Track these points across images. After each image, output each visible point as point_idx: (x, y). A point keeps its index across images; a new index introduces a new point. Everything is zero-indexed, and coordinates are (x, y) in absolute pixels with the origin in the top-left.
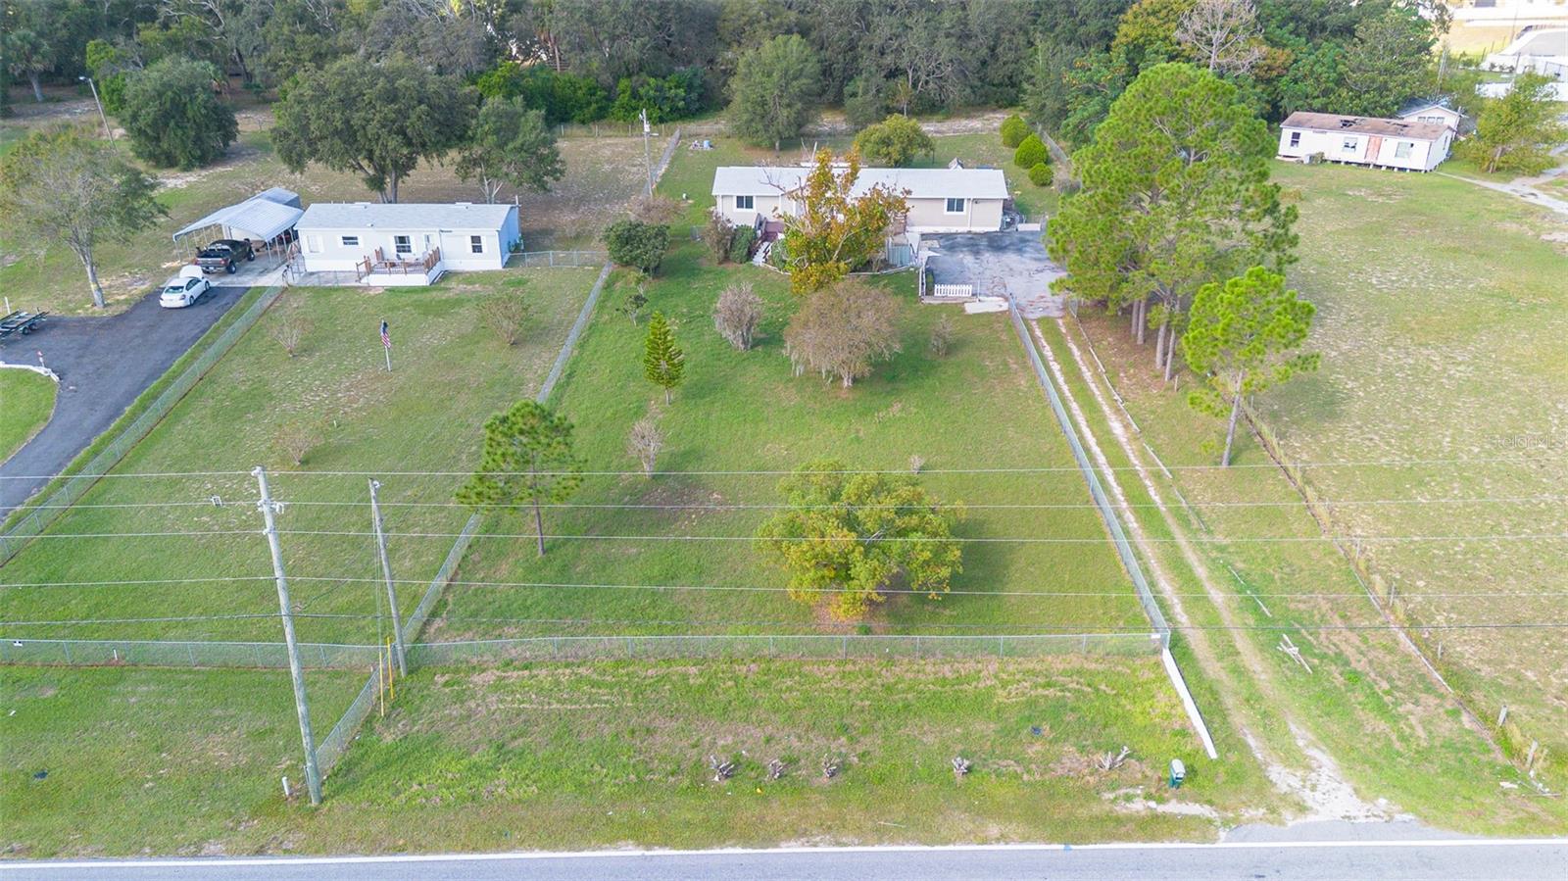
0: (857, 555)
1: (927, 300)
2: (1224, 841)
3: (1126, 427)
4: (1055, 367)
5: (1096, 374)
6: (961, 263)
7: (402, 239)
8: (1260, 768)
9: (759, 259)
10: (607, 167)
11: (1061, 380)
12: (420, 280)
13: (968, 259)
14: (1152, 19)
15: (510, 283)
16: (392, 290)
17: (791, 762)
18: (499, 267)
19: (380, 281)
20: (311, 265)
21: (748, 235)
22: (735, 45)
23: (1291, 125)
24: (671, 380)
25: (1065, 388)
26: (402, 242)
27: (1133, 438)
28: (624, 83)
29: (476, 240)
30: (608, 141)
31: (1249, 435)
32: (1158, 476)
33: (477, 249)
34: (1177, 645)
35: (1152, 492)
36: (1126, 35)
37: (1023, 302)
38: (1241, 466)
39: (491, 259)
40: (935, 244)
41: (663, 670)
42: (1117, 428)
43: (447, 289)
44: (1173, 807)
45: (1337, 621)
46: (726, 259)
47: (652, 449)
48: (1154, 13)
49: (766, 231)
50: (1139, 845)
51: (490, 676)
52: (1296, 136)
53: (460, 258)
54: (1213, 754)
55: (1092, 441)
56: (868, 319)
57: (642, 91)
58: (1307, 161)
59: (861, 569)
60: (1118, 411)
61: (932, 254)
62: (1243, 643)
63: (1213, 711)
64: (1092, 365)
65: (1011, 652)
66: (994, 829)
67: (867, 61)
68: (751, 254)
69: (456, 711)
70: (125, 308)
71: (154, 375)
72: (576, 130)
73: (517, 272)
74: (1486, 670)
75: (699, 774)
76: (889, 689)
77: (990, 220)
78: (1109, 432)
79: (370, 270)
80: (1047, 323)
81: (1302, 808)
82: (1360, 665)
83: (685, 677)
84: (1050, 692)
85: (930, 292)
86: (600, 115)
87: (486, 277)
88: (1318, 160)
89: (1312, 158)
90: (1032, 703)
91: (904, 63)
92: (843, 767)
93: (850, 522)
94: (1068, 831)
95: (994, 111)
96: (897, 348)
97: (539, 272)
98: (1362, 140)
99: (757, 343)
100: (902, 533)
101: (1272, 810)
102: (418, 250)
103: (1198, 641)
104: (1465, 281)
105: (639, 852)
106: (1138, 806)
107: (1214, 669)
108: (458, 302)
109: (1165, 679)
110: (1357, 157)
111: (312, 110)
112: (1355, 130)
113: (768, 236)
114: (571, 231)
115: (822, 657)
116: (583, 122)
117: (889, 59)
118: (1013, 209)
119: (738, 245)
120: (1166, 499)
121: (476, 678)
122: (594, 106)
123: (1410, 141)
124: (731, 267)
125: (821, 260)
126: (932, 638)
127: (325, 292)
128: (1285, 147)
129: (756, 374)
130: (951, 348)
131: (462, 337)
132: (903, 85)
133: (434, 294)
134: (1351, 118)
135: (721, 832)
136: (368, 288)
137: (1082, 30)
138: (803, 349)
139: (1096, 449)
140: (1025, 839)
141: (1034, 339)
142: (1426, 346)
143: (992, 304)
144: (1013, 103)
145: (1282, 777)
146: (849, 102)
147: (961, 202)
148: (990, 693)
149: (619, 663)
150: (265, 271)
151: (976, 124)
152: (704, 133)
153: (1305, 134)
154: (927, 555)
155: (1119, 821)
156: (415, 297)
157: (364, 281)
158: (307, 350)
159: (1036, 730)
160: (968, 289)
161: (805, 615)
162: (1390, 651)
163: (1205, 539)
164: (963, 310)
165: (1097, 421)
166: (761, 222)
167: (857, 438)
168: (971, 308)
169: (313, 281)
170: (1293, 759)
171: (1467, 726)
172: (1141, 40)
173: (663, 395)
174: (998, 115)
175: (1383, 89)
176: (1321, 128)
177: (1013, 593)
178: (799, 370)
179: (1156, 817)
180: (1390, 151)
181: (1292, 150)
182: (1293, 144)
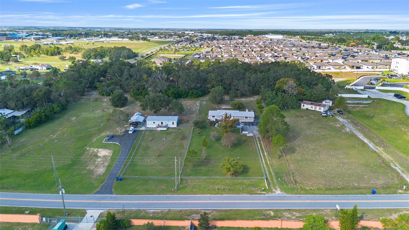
0: (231, 168)
1: (241, 134)
2: (266, 195)
3: (267, 154)
4: (259, 145)
5: (264, 146)
6: (247, 127)
8: (272, 190)
9: (216, 126)
10: (189, 107)
11: (259, 147)
12: (165, 129)
13: (248, 127)
14: (281, 84)
15: (178, 129)
16: (161, 130)
17: (224, 189)
18: (176, 127)
19: (159, 129)
20: (148, 126)
21: (214, 122)
22: (209, 84)
23: (303, 103)
24: (205, 146)
25: (260, 148)
26: (162, 123)
27: (267, 155)
28: (191, 91)
29: (173, 123)
30: (188, 102)
31: (282, 155)
32: (269, 160)
33: (173, 124)
34: (267, 179)
35: (268, 162)
36: (277, 86)
37: (255, 134)
38: (280, 159)
39: (175, 126)
40: (243, 124)
41: (209, 180)
42: (266, 154)
43: (169, 131)
44: (262, 192)
45: (285, 177)
46: (211, 126)
47: (205, 155)
48: (282, 82)
49: (217, 121)
50: (258, 195)
51: (190, 181)
52: (304, 105)
53: (171, 125)
54: (268, 188)
55: (262, 155)
56: (232, 138)
57: (194, 93)
59: (231, 169)
60: (266, 151)
61: (243, 126)
62: (274, 179)
63: (269, 185)
64: (264, 145)
65: (248, 179)
66: (244, 194)
67: (233, 87)
68: (215, 125)
69: (187, 184)
70: (123, 133)
71: (133, 144)
72: (183, 99)
73: (179, 128)
74: (300, 181)
75: (215, 190)
76: (234, 183)
77: (252, 120)
78: (264, 154)
79: (158, 128)
80: (259, 138)
81: (275, 192)
82: (286, 181)
83: (212, 181)
84: (252, 183)
85: (242, 132)
86: (186, 97)
87: (174, 128)
88: (307, 109)
89: (306, 109)
90: (250, 184)
91: (239, 88)
92: (230, 189)
93: (230, 164)
94: (251, 194)
95: (255, 96)
96: (236, 142)
97: (182, 127)
98: (314, 106)
99: (217, 140)
100: (236, 165)
101: (272, 193)
102: (164, 124)
103: (269, 178)
104: (320, 133)
106: (259, 192)
107: (270, 181)
108: (171, 133)
109: (265, 182)
110: (313, 109)
111: (148, 103)
112: (313, 105)
113: (217, 122)
114: (186, 120)
115: (227, 179)
116: (183, 98)
117: (236, 88)
118: (256, 117)
119: (213, 123)
120: (270, 163)
121: (188, 181)
122: (185, 95)
123: (321, 107)
124: (211, 127)
125: (226, 128)
126: (240, 177)
127: (151, 131)
128: (302, 107)
129: (217, 145)
130: (244, 142)
131: (173, 138)
132: (239, 92)
133: (167, 131)
134: (312, 102)
136: (157, 130)
137: (270, 83)
138: (224, 141)
139: (262, 156)
141: (256, 141)
142: (309, 143)
143: (251, 135)
144: (259, 94)
145: (274, 190)
146: (229, 94)
147: (247, 117)
148: (245, 183)
149: (204, 180)
150: (141, 127)
151: (252, 99)
152: (205, 100)
153: (305, 105)
154: (239, 168)
155: (257, 193)
156: (165, 132)
157: (157, 129)
158: (152, 140)
159: (250, 186)
160: (247, 132)
161: (225, 175)
162: (290, 180)
163: (273, 167)
164: (246, 135)
165: (263, 153)
166: (216, 120)
167: (231, 154)
168: (248, 135)
169: (148, 129)
170: (276, 189)
171: (295, 186)
173: (205, 148)
174: (256, 97)
175: (318, 97)
176: (307, 104)
177: (249, 173)
178: (223, 145)
179: (260, 193)
180: (318, 109)
181: (303, 107)
182: (303, 106)
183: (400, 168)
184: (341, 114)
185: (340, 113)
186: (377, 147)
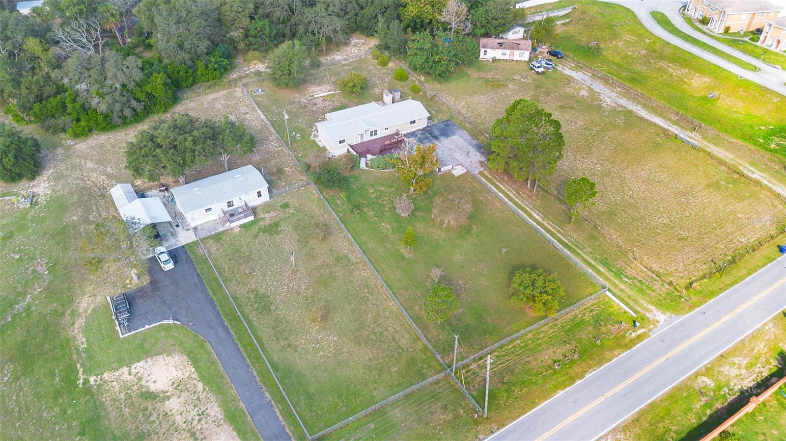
1: (439, 173)
2: (652, 336)
5: (514, 195)
7: (229, 202)
8: (645, 315)
9: (362, 165)
12: (250, 217)
16: (243, 227)
18: (270, 199)
20: (195, 225)
23: (483, 47)
26: (230, 204)
27: (544, 220)
32: (559, 232)
35: (562, 238)
37: (469, 166)
42: (536, 216)
44: (639, 332)
45: (628, 267)
46: (351, 169)
47: (439, 275)
50: (641, 344)
51: (474, 365)
52: (485, 51)
54: (635, 316)
55: (534, 224)
58: (491, 60)
60: (531, 209)
63: (626, 304)
64: (510, 191)
68: (359, 165)
70: (148, 277)
74: (660, 270)
78: (536, 219)
80: (483, 174)
81: (658, 321)
82: (640, 278)
84: (594, 313)
86: (194, 82)
88: (494, 60)
90: (593, 317)
94: (627, 346)
98: (508, 52)
101: (654, 324)
105: (563, 392)
106: (633, 335)
109: (612, 300)
110: (507, 57)
112: (505, 49)
116: (188, 87)
123: (523, 52)
127: (216, 236)
128: (482, 56)
131: (299, 241)
134: (500, 41)
135: (572, 380)
136: (232, 229)
140: (623, 352)
143: (460, 170)
145: (649, 315)
152: (251, 81)
153: (489, 50)
155: (634, 340)
156: (257, 227)
157: (227, 226)
159: (600, 324)
160: (450, 167)
162: (642, 272)
164: (453, 175)
165: (530, 215)
168: (456, 174)
170: (650, 311)
171: (667, 287)
172: (419, 14)
176: (494, 49)
179: (638, 336)
180: (517, 56)
181: (485, 57)
182: (485, 54)
183: (760, 174)
184: (561, 58)
185: (558, 58)
186: (686, 133)
